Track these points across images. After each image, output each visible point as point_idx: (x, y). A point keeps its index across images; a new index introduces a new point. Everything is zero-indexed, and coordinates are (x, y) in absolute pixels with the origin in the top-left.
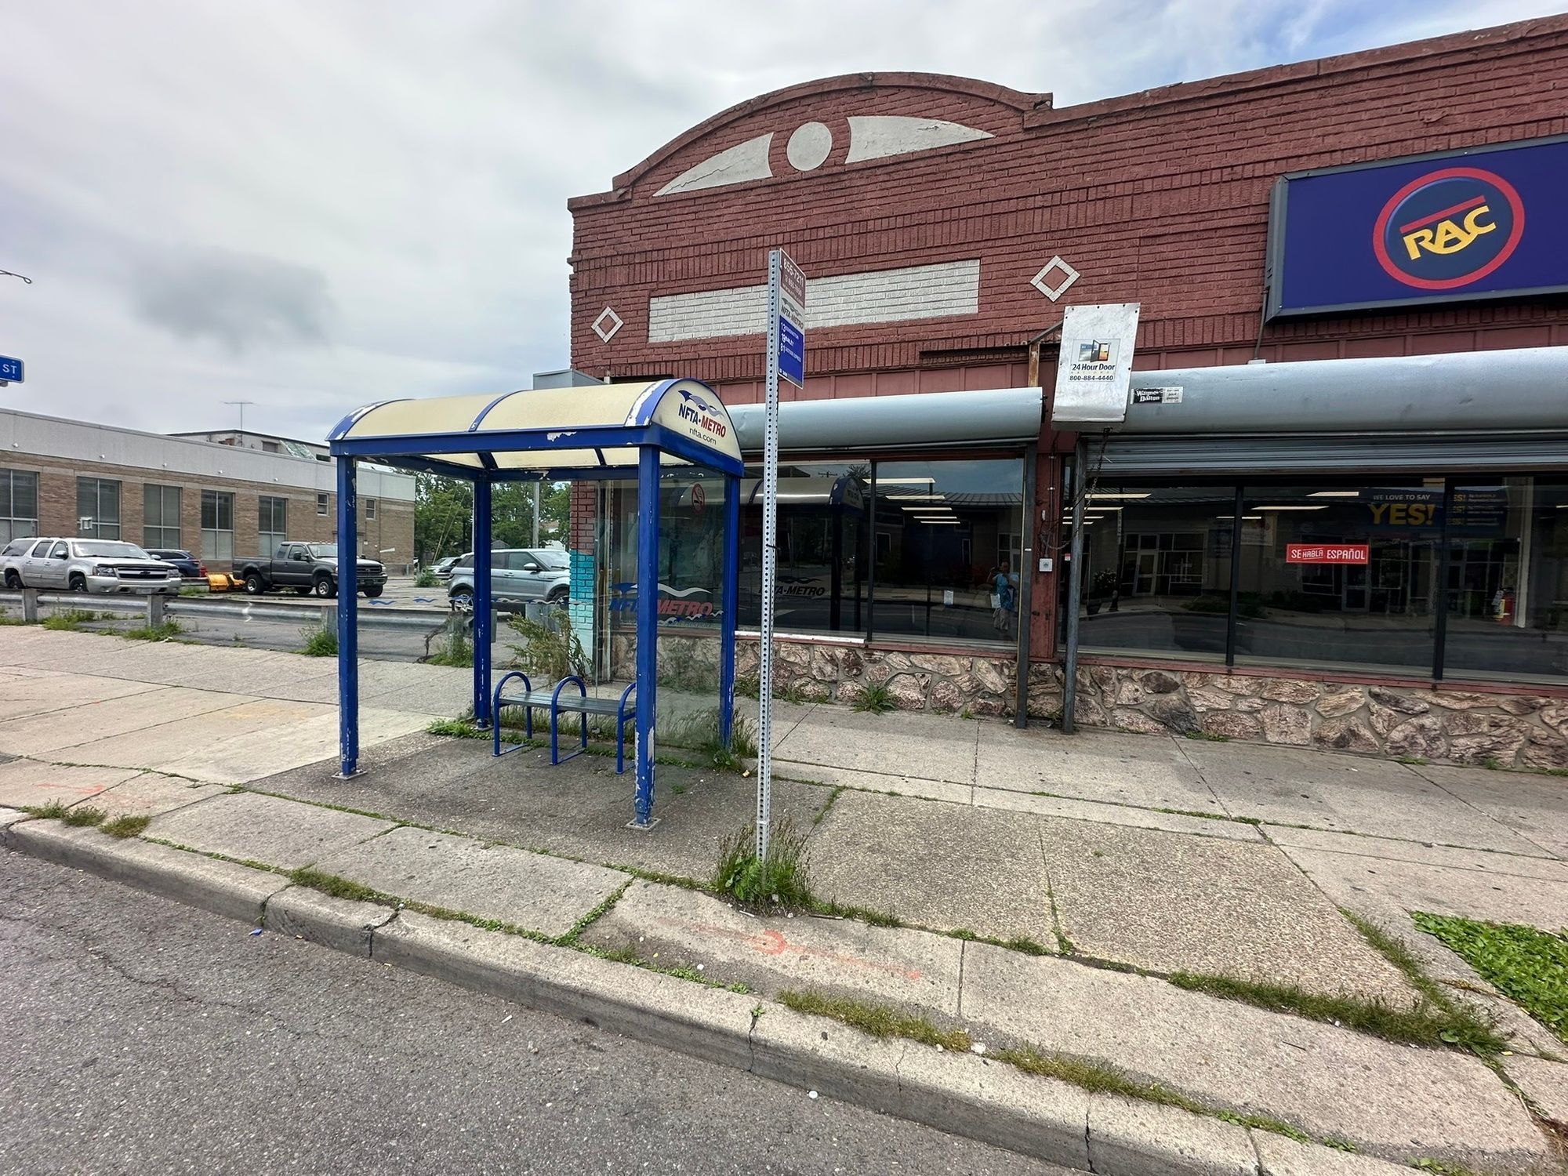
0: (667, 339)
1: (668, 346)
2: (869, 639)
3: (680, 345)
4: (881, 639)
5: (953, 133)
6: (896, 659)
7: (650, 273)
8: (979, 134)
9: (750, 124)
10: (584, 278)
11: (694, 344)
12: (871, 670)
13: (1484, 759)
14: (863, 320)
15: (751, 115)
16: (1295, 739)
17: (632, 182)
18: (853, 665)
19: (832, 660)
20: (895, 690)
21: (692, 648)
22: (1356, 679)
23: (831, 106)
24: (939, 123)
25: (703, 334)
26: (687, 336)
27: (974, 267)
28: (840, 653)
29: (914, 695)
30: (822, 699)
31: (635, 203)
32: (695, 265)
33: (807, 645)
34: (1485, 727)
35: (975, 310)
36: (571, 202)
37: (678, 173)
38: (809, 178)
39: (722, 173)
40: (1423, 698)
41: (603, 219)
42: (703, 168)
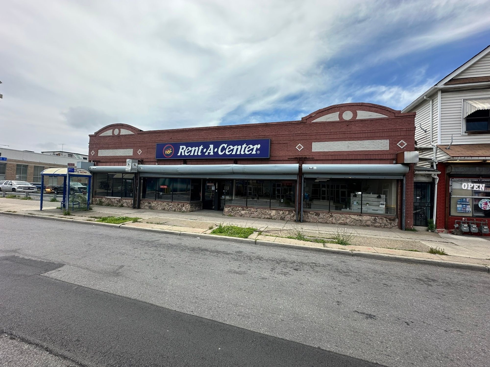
0: (100, 156)
1: (99, 157)
2: (121, 198)
3: (101, 156)
4: (123, 198)
5: (131, 133)
6: (124, 201)
7: (98, 146)
8: (133, 133)
9: (110, 128)
10: (90, 146)
11: (103, 156)
12: (121, 202)
13: (175, 211)
14: (121, 155)
15: (110, 127)
16: (160, 209)
17: (97, 133)
18: (119, 201)
19: (117, 201)
20: (124, 205)
21: (102, 199)
22: (166, 202)
23: (119, 127)
24: (129, 131)
25: (104, 155)
26: (102, 155)
27: (132, 150)
28: (118, 200)
29: (126, 205)
30: (116, 206)
31: (97, 136)
32: (103, 146)
33: (115, 199)
34: (175, 207)
35: (132, 155)
36: (89, 135)
37: (102, 133)
38: (116, 136)
39: (107, 134)
40: (170, 204)
41: (93, 138)
42: (105, 133)
